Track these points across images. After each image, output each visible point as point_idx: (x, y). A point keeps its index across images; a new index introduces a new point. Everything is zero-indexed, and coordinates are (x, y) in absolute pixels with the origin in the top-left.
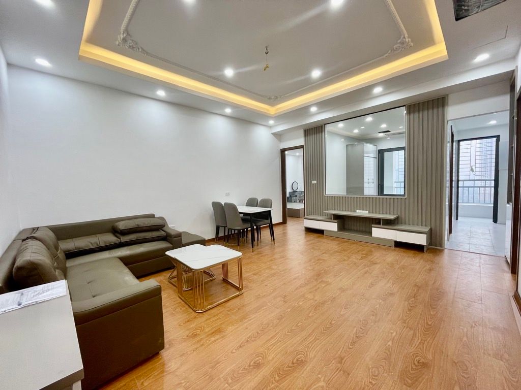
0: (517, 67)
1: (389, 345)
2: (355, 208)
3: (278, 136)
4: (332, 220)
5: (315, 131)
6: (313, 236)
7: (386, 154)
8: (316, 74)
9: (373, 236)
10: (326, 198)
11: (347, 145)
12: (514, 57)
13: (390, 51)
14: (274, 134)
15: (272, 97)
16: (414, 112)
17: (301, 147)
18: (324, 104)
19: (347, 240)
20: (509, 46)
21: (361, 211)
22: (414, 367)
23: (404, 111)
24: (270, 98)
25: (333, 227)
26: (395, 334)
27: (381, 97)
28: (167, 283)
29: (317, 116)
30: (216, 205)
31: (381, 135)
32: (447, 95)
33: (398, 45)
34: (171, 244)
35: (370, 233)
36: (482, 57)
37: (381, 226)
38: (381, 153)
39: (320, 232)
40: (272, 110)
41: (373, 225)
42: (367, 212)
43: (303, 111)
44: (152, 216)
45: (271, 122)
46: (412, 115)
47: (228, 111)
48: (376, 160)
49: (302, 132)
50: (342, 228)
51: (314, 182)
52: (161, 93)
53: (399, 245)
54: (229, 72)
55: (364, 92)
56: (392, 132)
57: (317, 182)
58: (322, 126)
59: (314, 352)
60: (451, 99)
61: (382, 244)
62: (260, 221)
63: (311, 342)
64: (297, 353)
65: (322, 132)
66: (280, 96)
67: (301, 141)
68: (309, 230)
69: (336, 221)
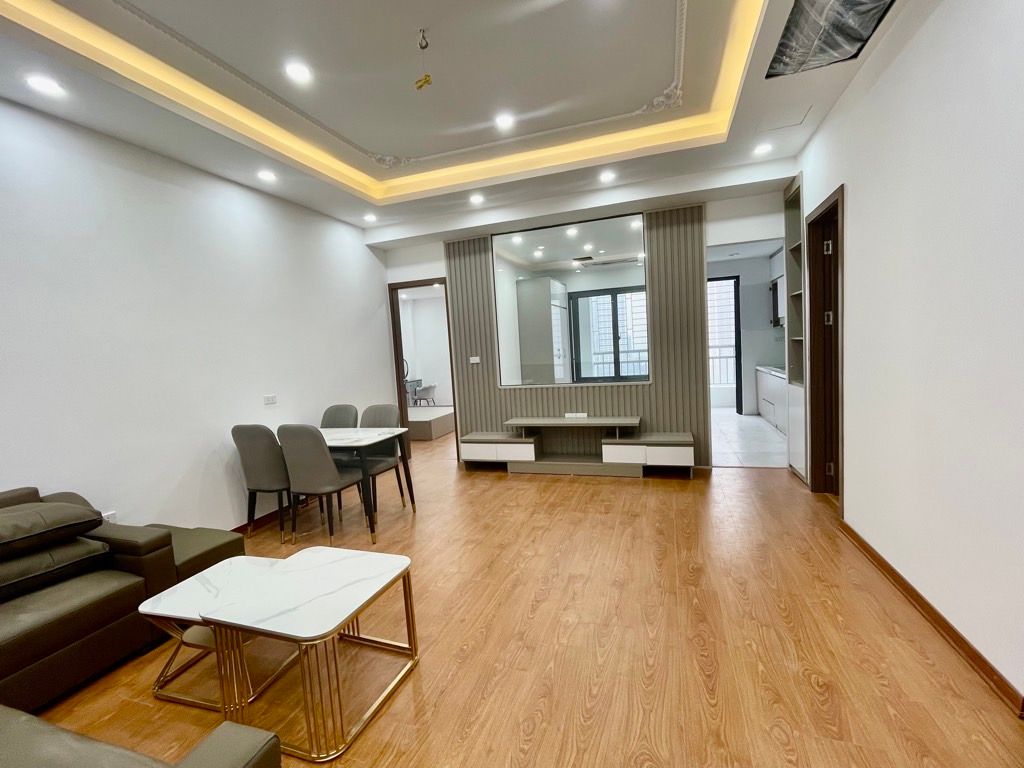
0: (801, 172)
1: (762, 672)
2: (563, 410)
3: (382, 253)
4: (524, 440)
5: (471, 247)
6: (484, 482)
7: (581, 301)
8: (505, 122)
9: (604, 461)
10: (502, 392)
11: (518, 282)
12: (795, 157)
13: (645, 107)
14: (374, 248)
15: (388, 159)
16: (658, 227)
17: (442, 281)
18: (500, 192)
19: (556, 478)
20: (797, 138)
21: (573, 415)
22: (822, 698)
23: (637, 224)
24: (380, 160)
25: (525, 452)
26: (754, 646)
27: (611, 192)
28: (150, 703)
29: (482, 216)
30: (248, 437)
31: (576, 264)
32: (704, 203)
33: (661, 99)
34: (137, 573)
35: (599, 456)
36: (763, 149)
37: (618, 440)
38: (573, 298)
39: (500, 467)
40: (377, 189)
41: (603, 441)
42: (585, 415)
43: (453, 200)
44: (31, 496)
45: (370, 218)
46: (654, 232)
47: (267, 177)
48: (566, 312)
49: (441, 249)
50: (541, 454)
51: (475, 360)
53: (651, 472)
54: (299, 73)
55: (581, 177)
56: (596, 260)
57: (481, 359)
58: (485, 239)
59: (664, 744)
60: (711, 210)
61: (621, 475)
62: (381, 461)
63: (643, 724)
64: (635, 762)
65: (486, 251)
66: (408, 159)
67: (438, 268)
68: (473, 467)
69: (532, 440)
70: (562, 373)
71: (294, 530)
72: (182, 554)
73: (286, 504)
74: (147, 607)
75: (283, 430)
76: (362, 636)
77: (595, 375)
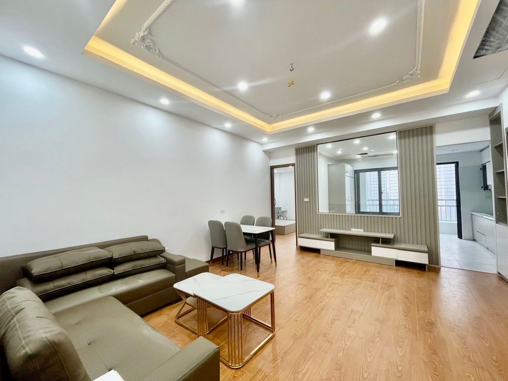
0: (501, 104)
2: (350, 227)
3: (269, 153)
4: (329, 239)
5: (307, 150)
6: (309, 257)
7: (361, 174)
8: (325, 95)
9: (372, 254)
10: (319, 215)
11: (328, 165)
12: (496, 96)
13: (398, 81)
14: (265, 152)
15: (274, 115)
16: (405, 138)
17: (293, 165)
18: (321, 126)
19: (346, 260)
20: (497, 86)
21: (356, 230)
23: (393, 137)
24: (271, 116)
25: (330, 245)
27: (378, 123)
28: (174, 324)
29: (313, 136)
30: (214, 225)
31: (359, 156)
32: (434, 124)
33: (408, 76)
34: (174, 273)
35: (370, 252)
36: (474, 94)
37: (380, 245)
38: (357, 173)
39: (317, 251)
40: (268, 128)
41: (372, 244)
42: (362, 230)
43: (300, 130)
44: (145, 239)
45: (265, 140)
46: (403, 140)
47: (228, 126)
48: (353, 179)
49: (293, 151)
50: (338, 247)
51: (306, 200)
52: (165, 102)
53: (399, 263)
54: (243, 86)
55: (363, 117)
56: (369, 154)
57: (310, 200)
58: (314, 146)
60: (437, 128)
61: (381, 263)
62: (264, 241)
65: (314, 151)
66: (282, 115)
67: (292, 160)
68: (304, 249)
69: (333, 240)
70: (350, 209)
71: (227, 266)
72: (189, 268)
73: (225, 254)
74: (176, 286)
75: (227, 224)
76: (252, 317)
77: (368, 211)
